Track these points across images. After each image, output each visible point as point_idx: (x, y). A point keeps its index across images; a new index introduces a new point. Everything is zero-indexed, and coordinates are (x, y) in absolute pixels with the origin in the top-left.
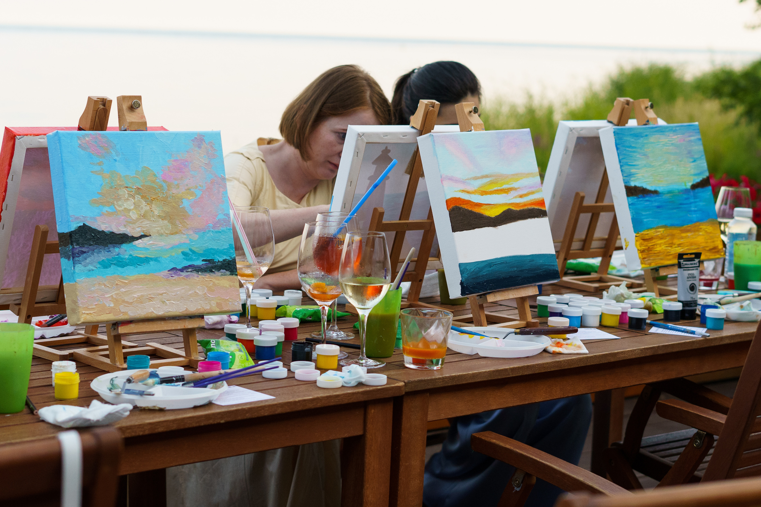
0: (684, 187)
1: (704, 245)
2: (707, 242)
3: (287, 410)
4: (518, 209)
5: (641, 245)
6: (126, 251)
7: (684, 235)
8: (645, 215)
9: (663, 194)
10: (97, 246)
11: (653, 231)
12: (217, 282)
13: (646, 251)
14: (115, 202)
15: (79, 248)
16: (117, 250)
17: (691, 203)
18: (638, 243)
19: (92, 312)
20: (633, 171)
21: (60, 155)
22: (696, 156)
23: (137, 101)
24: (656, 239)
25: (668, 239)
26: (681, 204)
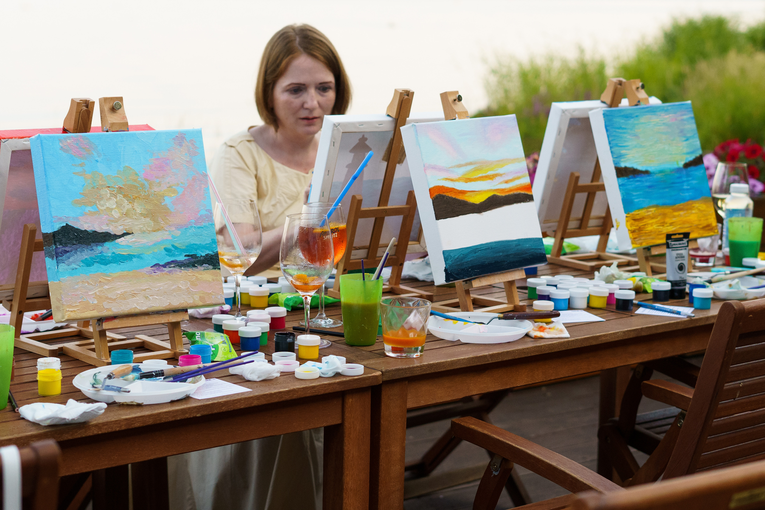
0: (676, 166)
1: (697, 223)
2: (700, 220)
3: (264, 402)
4: (503, 195)
5: (632, 225)
6: (108, 249)
7: (676, 214)
8: (636, 196)
9: (654, 173)
10: (81, 245)
11: (644, 211)
12: (199, 276)
13: (637, 231)
14: (97, 202)
15: (62, 247)
16: (100, 248)
17: (684, 182)
18: (629, 223)
19: (75, 309)
20: (623, 152)
21: (42, 157)
22: (689, 135)
23: (118, 102)
24: (648, 218)
25: (659, 218)
26: (673, 183)
